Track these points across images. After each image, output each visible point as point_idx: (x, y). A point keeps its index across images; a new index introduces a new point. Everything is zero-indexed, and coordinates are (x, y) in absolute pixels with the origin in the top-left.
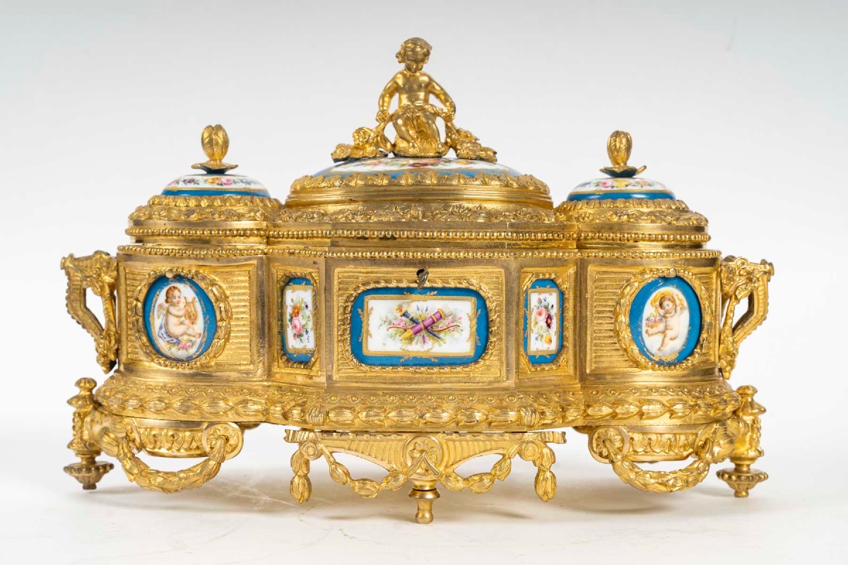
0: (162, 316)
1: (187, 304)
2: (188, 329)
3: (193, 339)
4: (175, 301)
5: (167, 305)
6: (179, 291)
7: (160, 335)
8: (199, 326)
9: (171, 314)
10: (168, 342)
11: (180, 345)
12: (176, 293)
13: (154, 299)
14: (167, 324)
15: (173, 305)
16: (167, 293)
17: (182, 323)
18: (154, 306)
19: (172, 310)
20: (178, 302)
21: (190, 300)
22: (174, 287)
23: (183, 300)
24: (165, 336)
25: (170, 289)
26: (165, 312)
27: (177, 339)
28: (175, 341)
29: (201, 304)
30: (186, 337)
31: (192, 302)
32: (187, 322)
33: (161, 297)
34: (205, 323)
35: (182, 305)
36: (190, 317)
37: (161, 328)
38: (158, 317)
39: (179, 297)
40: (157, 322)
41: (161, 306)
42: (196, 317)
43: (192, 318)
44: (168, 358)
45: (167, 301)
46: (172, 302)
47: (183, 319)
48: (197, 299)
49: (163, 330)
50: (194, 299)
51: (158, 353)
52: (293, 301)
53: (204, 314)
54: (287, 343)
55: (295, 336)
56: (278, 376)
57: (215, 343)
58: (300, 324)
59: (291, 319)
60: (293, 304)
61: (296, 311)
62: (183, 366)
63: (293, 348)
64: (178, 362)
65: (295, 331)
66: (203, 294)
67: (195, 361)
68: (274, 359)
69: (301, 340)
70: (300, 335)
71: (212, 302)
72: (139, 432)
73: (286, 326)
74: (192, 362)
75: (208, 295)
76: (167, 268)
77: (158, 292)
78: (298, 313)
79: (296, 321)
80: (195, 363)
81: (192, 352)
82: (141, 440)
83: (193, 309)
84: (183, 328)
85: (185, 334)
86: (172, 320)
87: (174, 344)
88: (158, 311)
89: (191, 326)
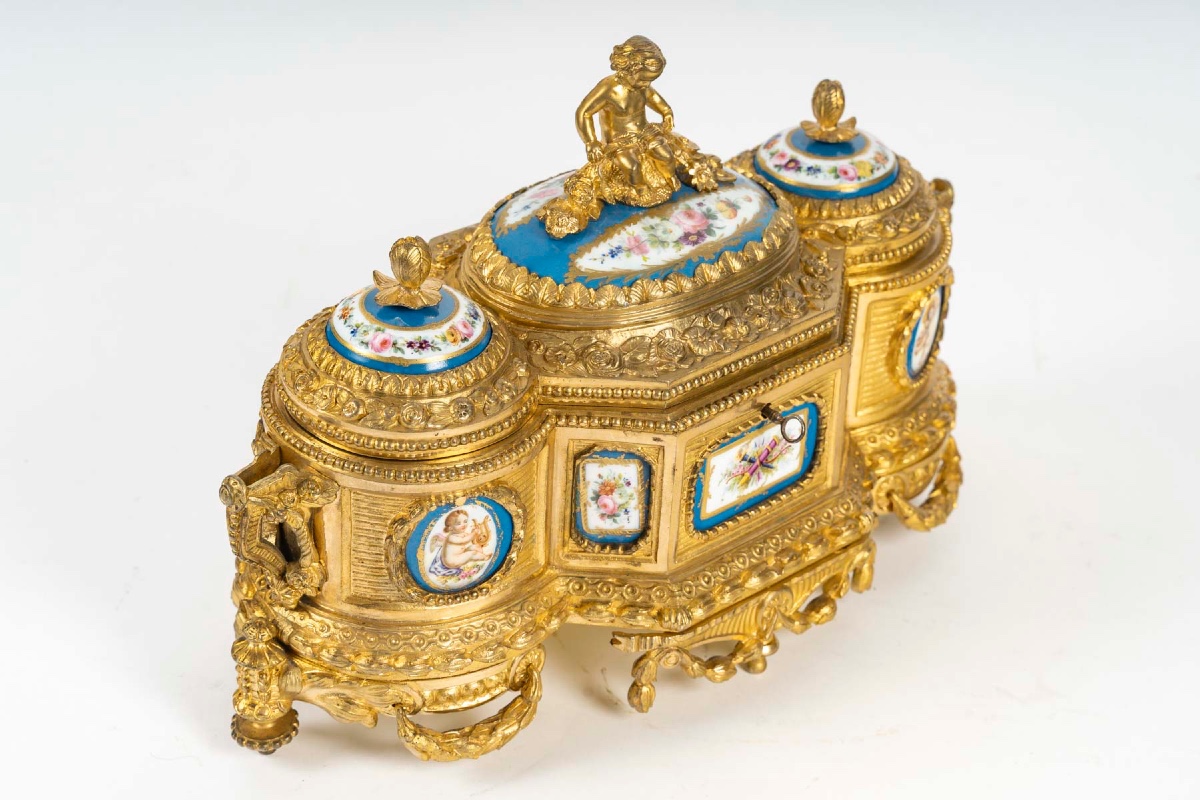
0: (437, 549)
1: (477, 526)
2: (474, 554)
3: (479, 563)
4: (458, 527)
5: (445, 535)
6: (466, 514)
7: (433, 570)
8: (491, 546)
9: (451, 543)
10: (444, 575)
12: (461, 517)
13: (426, 531)
14: (444, 554)
15: (455, 532)
16: (447, 521)
17: (466, 550)
18: (426, 540)
19: (455, 538)
20: (464, 528)
21: (480, 520)
22: (458, 512)
23: (471, 523)
24: (440, 569)
25: (452, 515)
26: (442, 543)
27: (458, 569)
28: (454, 571)
29: (495, 521)
30: (470, 564)
31: (484, 523)
32: (475, 547)
33: (438, 527)
34: (498, 541)
35: (468, 530)
36: (479, 541)
37: (435, 561)
38: (432, 551)
39: (465, 522)
40: (427, 557)
41: (436, 538)
42: (487, 538)
43: (481, 540)
44: (442, 592)
45: (446, 530)
46: (454, 529)
47: (470, 544)
48: (490, 517)
49: (439, 563)
50: (487, 517)
51: (427, 590)
52: (600, 476)
53: (498, 532)
54: (586, 524)
55: (603, 516)
56: (573, 563)
57: (511, 559)
58: (615, 503)
59: (597, 497)
60: (600, 481)
61: (607, 488)
62: (466, 598)
63: (598, 529)
64: (456, 594)
65: (603, 511)
66: (500, 509)
67: (482, 586)
68: (564, 544)
69: (615, 521)
70: (613, 515)
71: (510, 515)
72: (422, 697)
73: (585, 505)
74: (476, 589)
75: (507, 508)
76: (457, 494)
77: (432, 523)
78: (612, 491)
79: (606, 500)
80: (481, 590)
81: (476, 577)
82: (424, 704)
83: (484, 530)
84: (469, 554)
85: (471, 560)
86: (451, 549)
87: (453, 575)
88: (432, 544)
89: (480, 549)
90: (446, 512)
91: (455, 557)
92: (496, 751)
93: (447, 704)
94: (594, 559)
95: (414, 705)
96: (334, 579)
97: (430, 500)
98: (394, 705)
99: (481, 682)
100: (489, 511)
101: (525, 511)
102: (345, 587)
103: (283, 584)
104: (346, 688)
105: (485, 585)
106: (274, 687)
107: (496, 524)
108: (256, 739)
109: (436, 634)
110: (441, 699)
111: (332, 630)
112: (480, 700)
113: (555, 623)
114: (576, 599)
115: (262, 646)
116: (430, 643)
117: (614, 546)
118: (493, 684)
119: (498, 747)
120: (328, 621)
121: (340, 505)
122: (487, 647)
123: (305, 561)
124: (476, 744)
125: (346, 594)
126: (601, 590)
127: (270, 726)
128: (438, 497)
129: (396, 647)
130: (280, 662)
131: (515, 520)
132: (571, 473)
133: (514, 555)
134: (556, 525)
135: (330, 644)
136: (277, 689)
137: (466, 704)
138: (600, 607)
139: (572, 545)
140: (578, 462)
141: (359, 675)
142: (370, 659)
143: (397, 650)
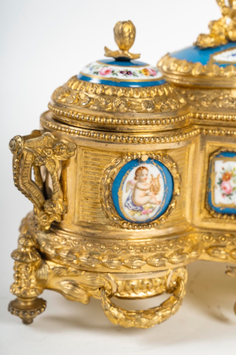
0: (130, 191)
1: (153, 179)
2: (151, 199)
3: (154, 206)
4: (143, 178)
5: (135, 182)
6: (147, 169)
7: (127, 205)
8: (160, 196)
9: (138, 188)
10: (133, 210)
11: (143, 211)
12: (144, 171)
13: (124, 177)
14: (133, 196)
15: (141, 181)
16: (137, 172)
17: (146, 195)
18: (123, 183)
19: (140, 185)
20: (146, 179)
21: (155, 176)
22: (143, 167)
23: (149, 177)
24: (131, 205)
25: (139, 169)
26: (133, 187)
27: (141, 207)
28: (139, 208)
29: (164, 179)
30: (148, 205)
31: (157, 178)
32: (151, 193)
33: (131, 175)
34: (165, 193)
35: (148, 181)
36: (154, 190)
37: (128, 199)
38: (127, 191)
39: (147, 175)
40: (124, 195)
41: (130, 183)
42: (158, 189)
43: (155, 190)
44: (132, 222)
45: (135, 179)
46: (140, 179)
47: (148, 191)
48: (161, 176)
49: (130, 201)
50: (159, 175)
51: (123, 218)
52: (223, 169)
53: (165, 186)
54: (214, 200)
55: (223, 195)
56: (206, 225)
57: (171, 207)
58: (231, 186)
59: (221, 182)
60: (223, 172)
61: (227, 177)
62: (145, 227)
63: (220, 203)
64: (140, 224)
65: (224, 192)
66: (166, 171)
67: (154, 222)
68: (201, 212)
69: (230, 198)
70: (229, 195)
71: (172, 177)
72: (117, 284)
73: (214, 187)
74: (151, 223)
75: (171, 171)
76: (143, 153)
77: (128, 172)
78: (229, 178)
79: (226, 184)
80: (153, 224)
81: (151, 215)
82: (117, 290)
83: (157, 183)
84: (147, 198)
85: (148, 202)
86: (139, 193)
87: (138, 211)
88: (127, 187)
89: (154, 196)
90: (136, 166)
91: (140, 199)
92: (158, 325)
93: (131, 292)
94: (217, 222)
95: (111, 290)
96: (71, 210)
97: (127, 155)
98: (100, 289)
99: (151, 280)
100: (160, 171)
101: (180, 176)
102: (76, 215)
103: (42, 212)
104: (73, 276)
105: (156, 221)
106: (32, 277)
107: (164, 182)
108: (21, 309)
109: (127, 246)
110: (128, 287)
111: (68, 241)
112: (150, 293)
113: (193, 254)
114: (207, 245)
115: (28, 250)
116: (123, 249)
117: (229, 215)
118: (158, 284)
119: (159, 323)
120: (66, 236)
121: (76, 159)
122: (155, 256)
123: (55, 196)
124: (146, 318)
125: (76, 221)
126: (221, 239)
127: (29, 304)
128: (132, 155)
129: (103, 250)
130: (37, 260)
131: (175, 181)
132: (206, 165)
133: (173, 205)
134: (197, 199)
135: (66, 248)
136: (35, 279)
137: (141, 294)
138: (220, 249)
139: (205, 213)
140: (211, 158)
141: (81, 268)
142: (88, 256)
143: (104, 251)
